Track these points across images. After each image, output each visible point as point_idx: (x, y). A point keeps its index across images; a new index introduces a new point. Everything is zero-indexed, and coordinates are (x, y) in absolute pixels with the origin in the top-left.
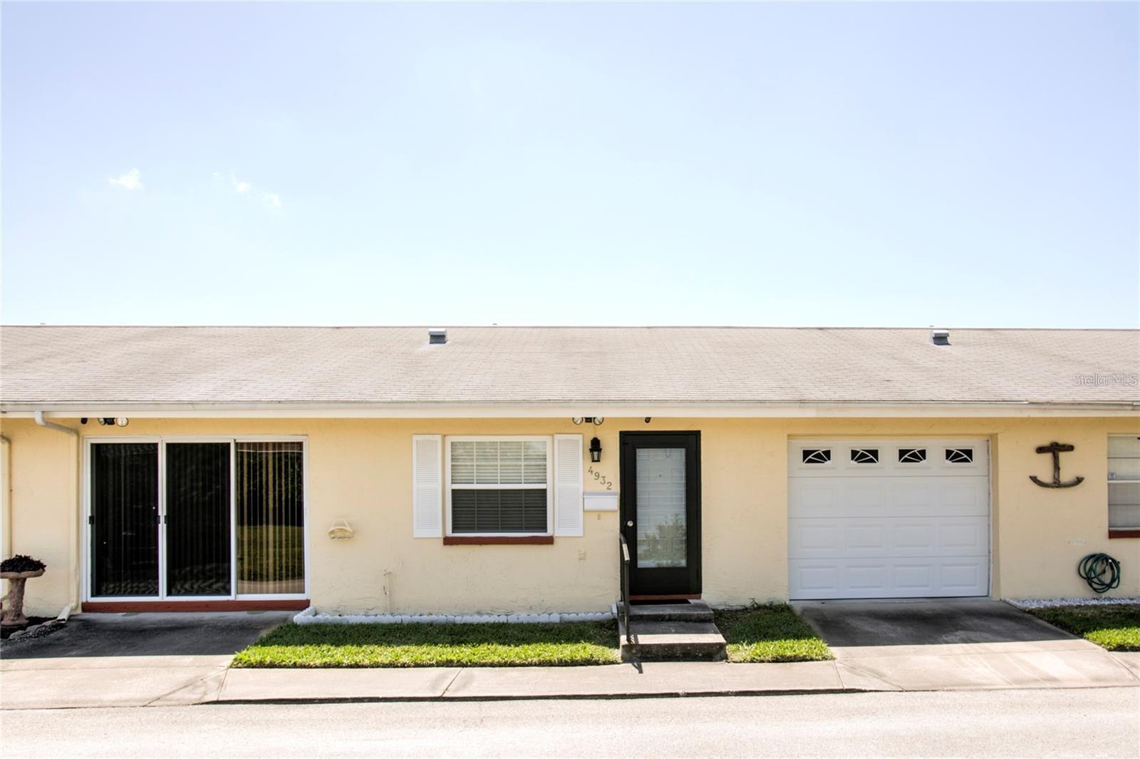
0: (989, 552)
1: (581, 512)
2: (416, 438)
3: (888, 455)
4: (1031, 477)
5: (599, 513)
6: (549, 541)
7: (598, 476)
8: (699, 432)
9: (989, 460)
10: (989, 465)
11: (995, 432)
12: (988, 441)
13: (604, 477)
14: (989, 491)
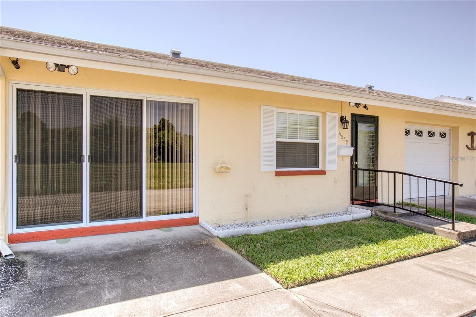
0: (450, 176)
1: (337, 156)
2: (263, 108)
3: (425, 134)
4: (466, 146)
5: (343, 157)
6: (323, 173)
7: (343, 137)
8: (378, 117)
9: (450, 138)
10: (450, 139)
11: (458, 126)
12: (450, 129)
13: (345, 138)
14: (450, 150)
